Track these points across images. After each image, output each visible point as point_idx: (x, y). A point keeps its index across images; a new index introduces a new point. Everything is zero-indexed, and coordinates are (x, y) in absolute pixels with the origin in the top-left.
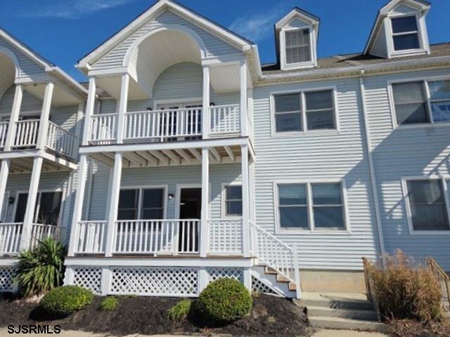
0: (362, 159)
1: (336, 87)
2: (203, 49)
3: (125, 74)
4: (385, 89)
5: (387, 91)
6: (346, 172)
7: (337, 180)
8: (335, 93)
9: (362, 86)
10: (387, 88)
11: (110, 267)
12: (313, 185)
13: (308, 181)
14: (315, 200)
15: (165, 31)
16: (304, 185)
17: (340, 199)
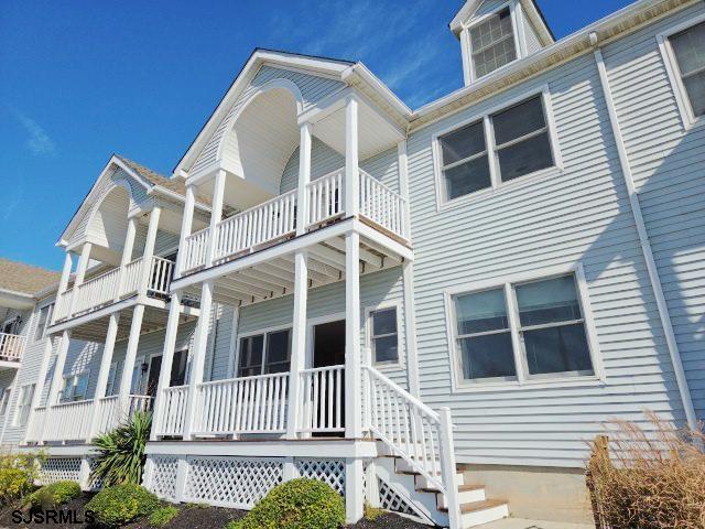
0: (617, 212)
1: (546, 86)
2: (300, 101)
3: (218, 170)
4: (655, 53)
5: (660, 55)
6: (585, 248)
7: (565, 269)
8: (547, 99)
9: (601, 66)
10: (658, 49)
11: (187, 457)
12: (519, 287)
13: (507, 280)
14: (525, 318)
15: (261, 94)
16: (500, 290)
17: (575, 309)
